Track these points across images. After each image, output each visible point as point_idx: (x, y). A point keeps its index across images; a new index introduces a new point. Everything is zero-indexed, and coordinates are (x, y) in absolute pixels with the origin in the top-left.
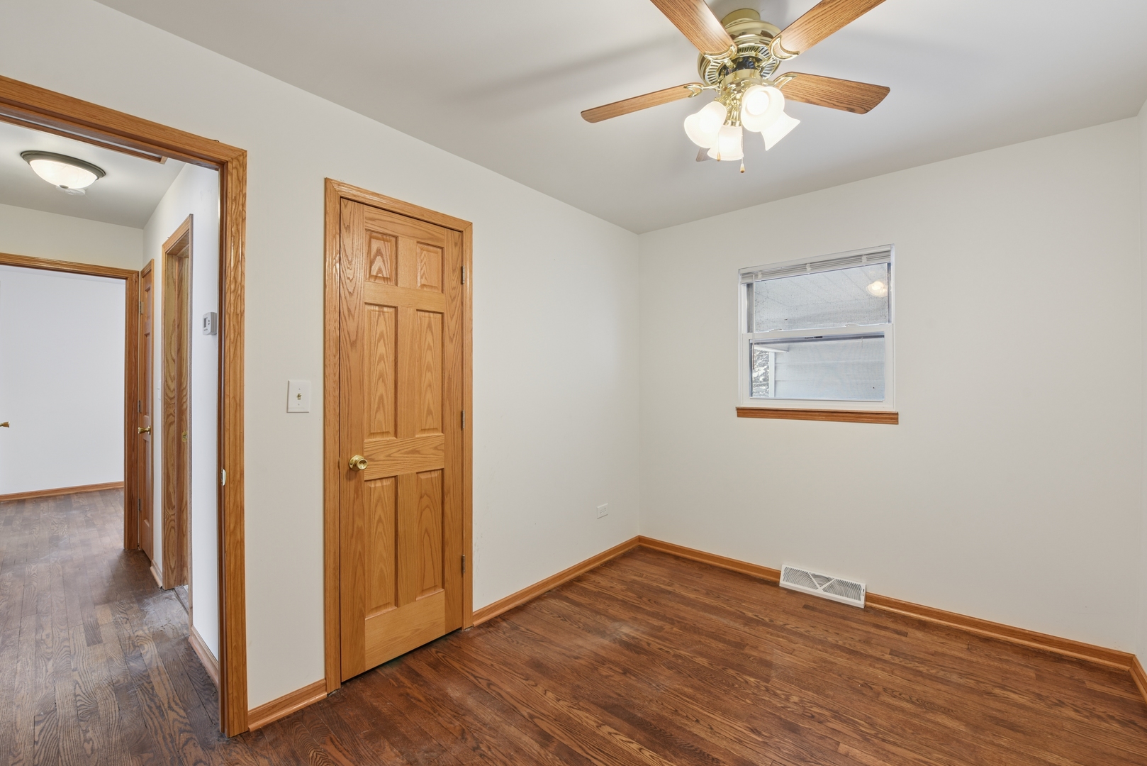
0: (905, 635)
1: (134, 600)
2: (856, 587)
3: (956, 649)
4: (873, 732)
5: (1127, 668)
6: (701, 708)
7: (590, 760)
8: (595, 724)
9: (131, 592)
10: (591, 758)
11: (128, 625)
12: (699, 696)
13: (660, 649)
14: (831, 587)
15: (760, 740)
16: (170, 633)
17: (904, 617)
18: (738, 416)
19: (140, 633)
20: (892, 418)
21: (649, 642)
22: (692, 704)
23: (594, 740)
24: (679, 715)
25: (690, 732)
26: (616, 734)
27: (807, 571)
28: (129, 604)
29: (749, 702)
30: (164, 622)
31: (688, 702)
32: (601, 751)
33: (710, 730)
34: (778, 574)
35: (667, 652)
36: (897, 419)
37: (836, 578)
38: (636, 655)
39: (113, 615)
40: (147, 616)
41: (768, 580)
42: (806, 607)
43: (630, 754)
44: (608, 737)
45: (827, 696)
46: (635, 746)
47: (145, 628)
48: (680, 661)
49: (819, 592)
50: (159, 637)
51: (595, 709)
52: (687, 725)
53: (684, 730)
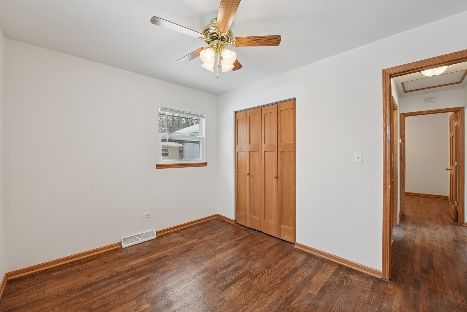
1: (405, 242)
9: (405, 246)
11: (411, 236)
16: (401, 229)
19: (409, 232)
28: (408, 242)
30: (401, 232)
39: (415, 241)
40: (404, 235)
47: (407, 233)
50: (404, 229)
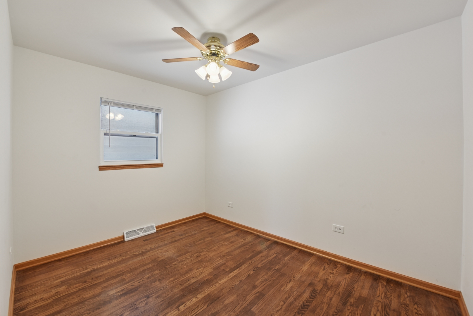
0: (174, 231)
2: (152, 227)
3: (184, 228)
4: (207, 249)
5: (204, 216)
6: (183, 278)
7: (197, 314)
8: (177, 311)
10: (196, 314)
12: (176, 277)
13: (139, 282)
14: (145, 230)
15: (202, 269)
17: (166, 228)
18: (100, 170)
20: (161, 165)
21: (132, 285)
22: (179, 280)
23: (186, 312)
24: (183, 284)
25: (193, 283)
26: (186, 304)
27: (134, 230)
29: (185, 266)
31: (178, 280)
32: (193, 310)
33: (194, 278)
34: (123, 237)
35: (143, 281)
36: (163, 165)
37: (145, 227)
38: (137, 291)
41: (121, 241)
42: (144, 241)
43: (197, 301)
44: (186, 307)
45: (191, 252)
46: (194, 299)
48: (152, 278)
49: (142, 234)
51: (167, 311)
52: (189, 283)
53: (191, 284)
